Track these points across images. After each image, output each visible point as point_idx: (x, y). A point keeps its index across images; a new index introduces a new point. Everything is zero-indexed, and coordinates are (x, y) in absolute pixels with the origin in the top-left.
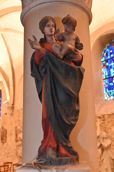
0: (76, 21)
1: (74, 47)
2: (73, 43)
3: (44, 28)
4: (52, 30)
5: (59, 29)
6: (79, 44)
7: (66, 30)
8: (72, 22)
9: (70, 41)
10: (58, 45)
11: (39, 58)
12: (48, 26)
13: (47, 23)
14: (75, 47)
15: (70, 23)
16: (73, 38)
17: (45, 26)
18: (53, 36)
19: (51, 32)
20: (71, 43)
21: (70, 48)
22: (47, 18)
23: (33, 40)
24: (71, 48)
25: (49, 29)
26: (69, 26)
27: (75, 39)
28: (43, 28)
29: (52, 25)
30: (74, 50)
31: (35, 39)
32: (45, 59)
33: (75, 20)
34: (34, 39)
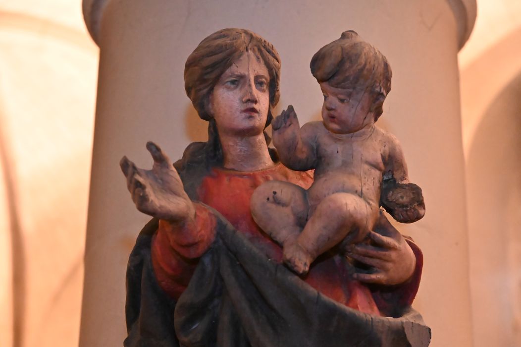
0: (386, 66)
1: (375, 204)
2: (371, 182)
3: (212, 89)
4: (256, 106)
5: (291, 108)
6: (402, 187)
7: (332, 112)
8: (365, 72)
9: (353, 173)
10: (285, 194)
11: (174, 262)
12: (233, 82)
13: (231, 65)
14: (381, 203)
15: (357, 79)
16: (370, 159)
17: (216, 81)
18: (261, 137)
19: (251, 117)
20: (355, 182)
21: (351, 216)
22: (228, 41)
23: (146, 162)
24: (359, 217)
25: (241, 99)
26: (350, 95)
27: (380, 160)
28: (205, 91)
29: (257, 78)
30: (370, 226)
31: (159, 158)
32: (209, 269)
33: (384, 58)
34: (155, 158)
